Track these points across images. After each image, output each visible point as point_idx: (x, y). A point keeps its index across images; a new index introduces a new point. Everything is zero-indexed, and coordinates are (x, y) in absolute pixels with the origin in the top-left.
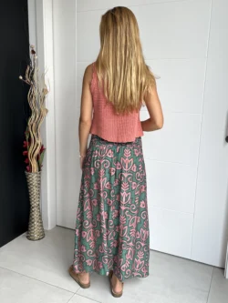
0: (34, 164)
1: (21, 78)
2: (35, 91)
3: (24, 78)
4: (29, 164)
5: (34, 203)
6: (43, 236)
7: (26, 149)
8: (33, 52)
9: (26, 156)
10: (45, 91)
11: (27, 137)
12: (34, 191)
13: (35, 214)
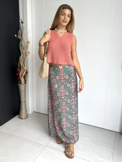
0: (22, 80)
1: (16, 36)
2: (23, 43)
3: (17, 36)
4: (20, 80)
5: (23, 100)
6: (27, 117)
7: (18, 72)
8: (22, 22)
9: (19, 76)
10: (28, 42)
11: (19, 66)
12: (22, 94)
13: (23, 106)
